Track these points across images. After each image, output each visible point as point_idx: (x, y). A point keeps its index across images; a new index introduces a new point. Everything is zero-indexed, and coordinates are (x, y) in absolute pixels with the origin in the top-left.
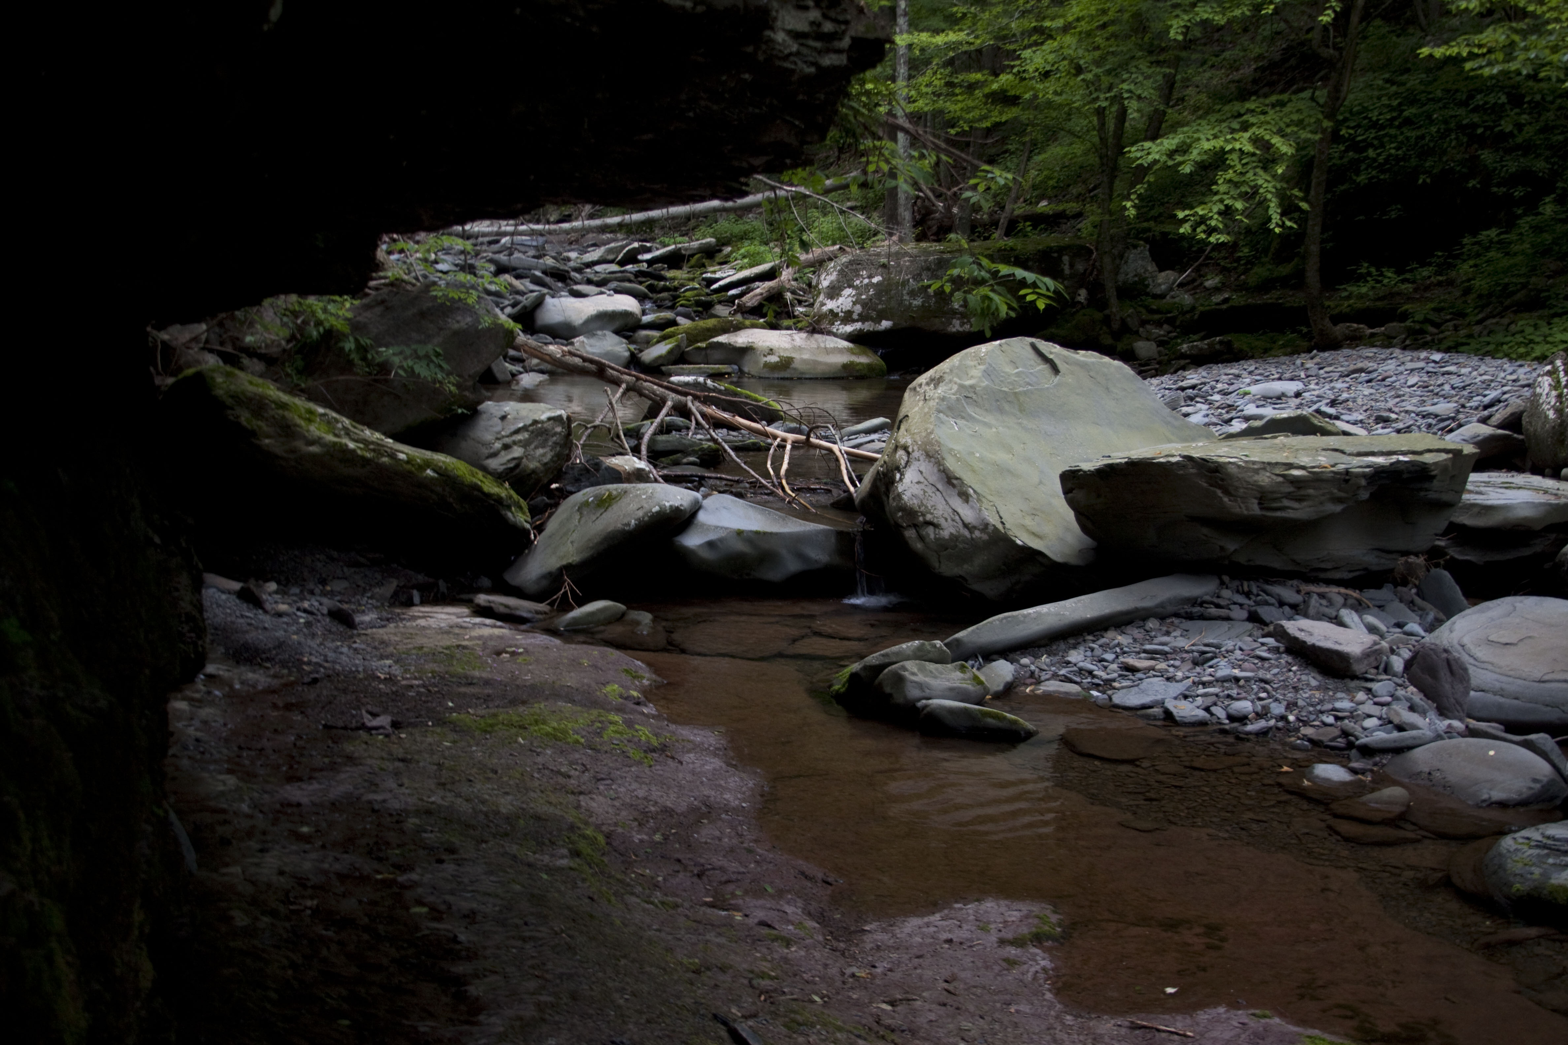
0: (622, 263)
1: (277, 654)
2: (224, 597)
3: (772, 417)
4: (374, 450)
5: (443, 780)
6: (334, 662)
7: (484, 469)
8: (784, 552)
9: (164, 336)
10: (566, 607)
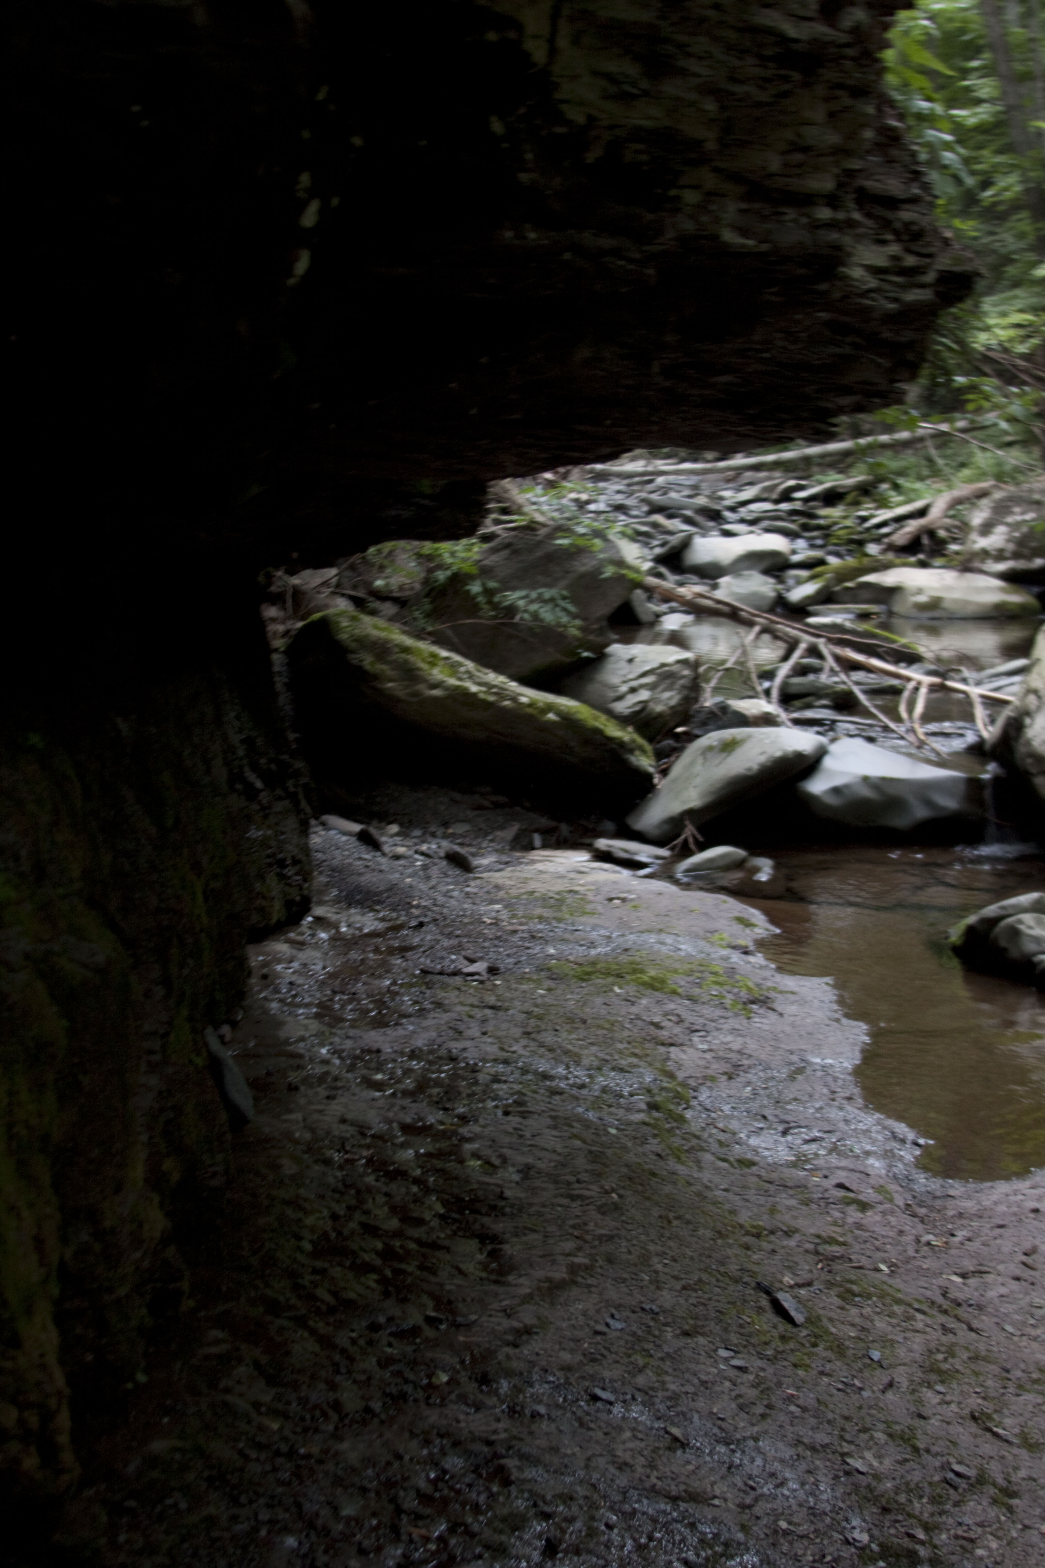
0: (777, 502)
1: (388, 898)
2: (344, 838)
3: (911, 658)
4: (495, 694)
5: (529, 1030)
6: (443, 906)
7: (610, 714)
8: (911, 799)
9: (295, 581)
10: (685, 852)
